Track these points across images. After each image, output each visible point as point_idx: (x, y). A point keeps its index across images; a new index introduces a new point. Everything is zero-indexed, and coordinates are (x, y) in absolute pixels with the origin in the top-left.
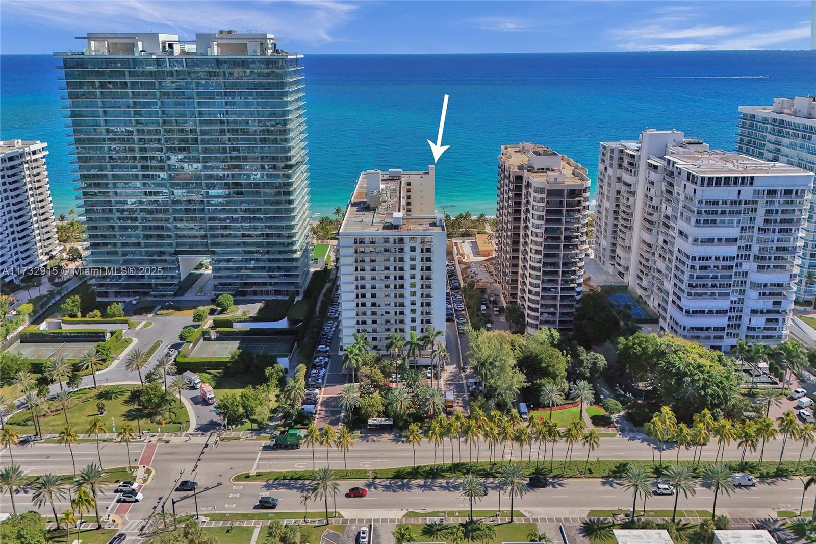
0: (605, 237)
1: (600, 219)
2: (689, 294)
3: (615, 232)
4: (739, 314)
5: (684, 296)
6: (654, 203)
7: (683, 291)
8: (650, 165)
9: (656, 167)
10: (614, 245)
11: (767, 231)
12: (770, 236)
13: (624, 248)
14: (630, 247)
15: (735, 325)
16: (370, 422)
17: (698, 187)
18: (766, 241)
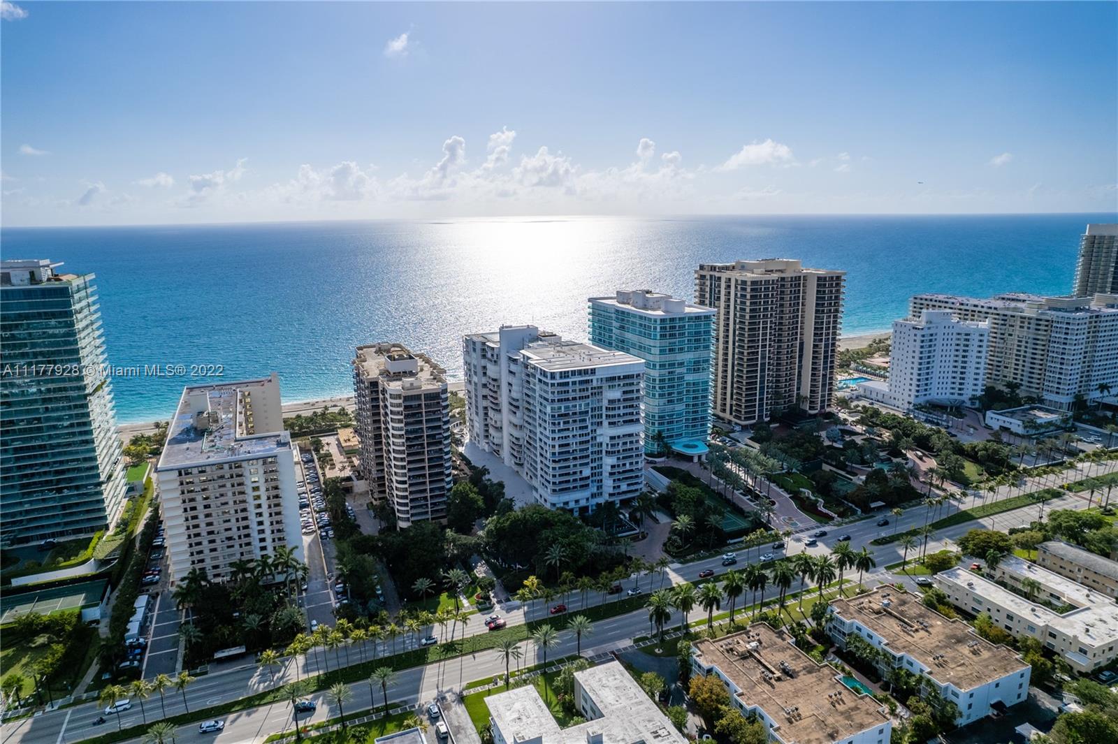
4: (600, 477)
8: (509, 358)
9: (515, 360)
11: (614, 409)
12: (616, 412)
13: (496, 428)
14: (501, 428)
15: (598, 487)
16: (218, 655)
17: (549, 381)
18: (614, 416)
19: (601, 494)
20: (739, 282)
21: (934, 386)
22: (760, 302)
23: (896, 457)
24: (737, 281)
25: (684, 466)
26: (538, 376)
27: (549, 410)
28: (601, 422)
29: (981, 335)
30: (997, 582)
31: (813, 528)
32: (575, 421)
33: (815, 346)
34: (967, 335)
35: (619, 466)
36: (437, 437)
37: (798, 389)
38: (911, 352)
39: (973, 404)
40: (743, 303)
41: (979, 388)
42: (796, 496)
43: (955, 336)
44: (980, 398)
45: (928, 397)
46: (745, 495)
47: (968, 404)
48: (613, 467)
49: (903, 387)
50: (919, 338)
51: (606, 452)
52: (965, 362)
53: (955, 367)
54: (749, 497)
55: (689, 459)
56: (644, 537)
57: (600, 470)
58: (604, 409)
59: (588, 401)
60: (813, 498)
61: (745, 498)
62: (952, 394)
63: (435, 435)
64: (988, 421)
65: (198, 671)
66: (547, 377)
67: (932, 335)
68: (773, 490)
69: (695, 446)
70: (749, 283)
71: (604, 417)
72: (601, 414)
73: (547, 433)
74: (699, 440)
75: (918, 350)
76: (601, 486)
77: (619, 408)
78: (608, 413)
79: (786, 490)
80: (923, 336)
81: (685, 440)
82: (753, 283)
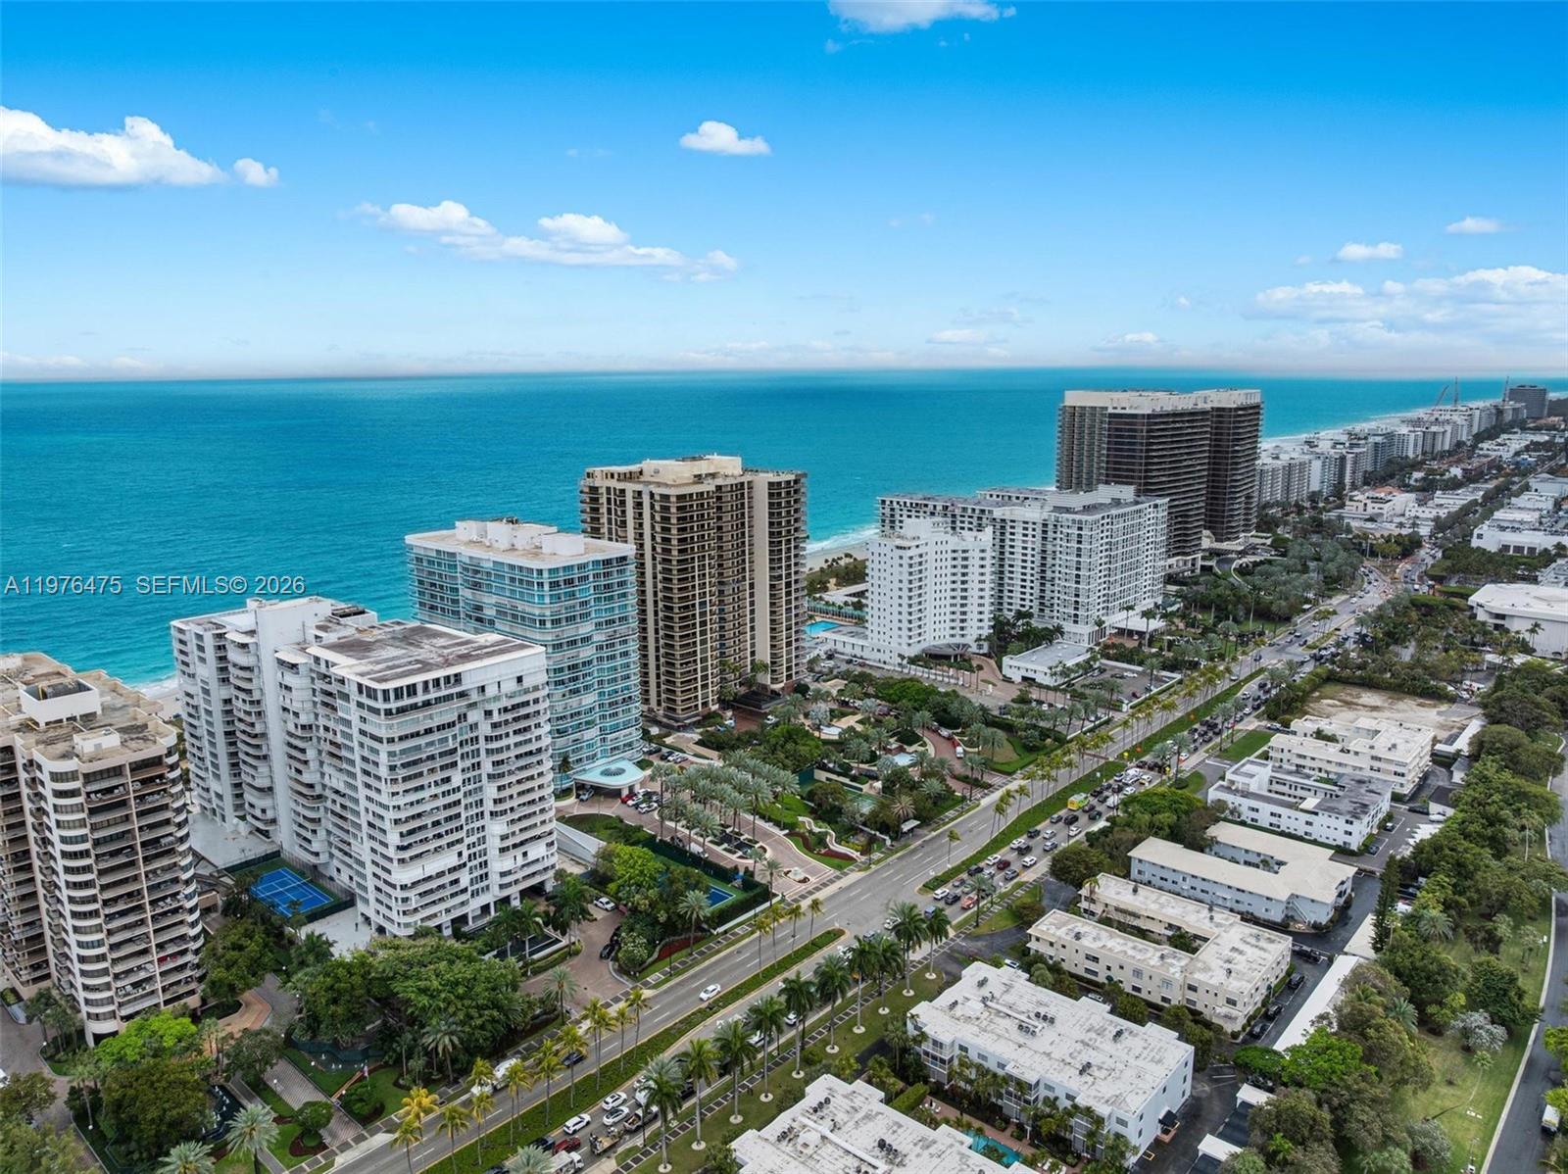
0: (217, 776)
1: (199, 748)
2: (402, 861)
3: (235, 765)
4: (484, 859)
5: (394, 866)
6: (304, 720)
7: (390, 860)
8: (281, 662)
9: (294, 666)
10: (238, 786)
11: (499, 738)
12: (503, 743)
13: (260, 790)
14: (270, 789)
15: (481, 876)
17: (381, 705)
18: (499, 750)
19: (488, 887)
20: (657, 498)
21: (929, 628)
22: (692, 528)
23: (910, 745)
24: (652, 495)
25: (610, 809)
26: (355, 696)
27: (383, 759)
29: (983, 551)
30: (1100, 921)
31: (832, 881)
32: (432, 771)
33: (772, 587)
34: (964, 551)
35: (513, 833)
36: (163, 841)
37: (753, 653)
38: (896, 582)
39: (980, 647)
40: (665, 530)
41: (986, 624)
42: (792, 830)
43: (950, 555)
44: (988, 638)
45: (924, 645)
46: (718, 844)
47: (974, 648)
48: (504, 838)
49: (889, 633)
50: (905, 562)
51: (492, 813)
52: (966, 590)
53: (954, 598)
54: (725, 845)
55: (614, 794)
56: (574, 955)
57: (482, 847)
58: (482, 740)
59: (456, 730)
60: (817, 830)
61: (719, 849)
62: (952, 636)
63: (157, 840)
64: (1006, 671)
66: (376, 699)
67: (921, 556)
68: (761, 828)
69: (620, 772)
70: (673, 499)
71: (483, 753)
73: (384, 799)
74: (623, 758)
75: (905, 577)
76: (487, 874)
77: (507, 735)
78: (490, 746)
79: (777, 824)
80: (911, 558)
81: (601, 763)
82: (680, 498)
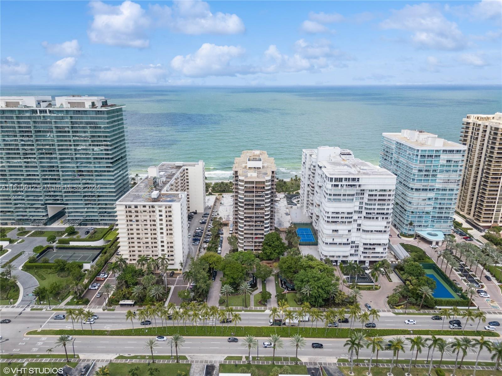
8: (318, 165)
9: (321, 167)
11: (371, 204)
12: (373, 207)
13: (311, 204)
15: (355, 250)
16: (121, 302)
17: (329, 182)
18: (370, 209)
19: (357, 255)
20: (493, 129)
24: (491, 127)
25: (423, 246)
28: (361, 212)
46: (462, 276)
54: (465, 278)
56: (376, 289)
58: (364, 204)
59: (354, 197)
61: (461, 278)
63: (259, 205)
65: (111, 308)
66: (328, 180)
69: (436, 235)
70: (500, 130)
71: (364, 208)
72: (362, 207)
74: (441, 231)
76: (358, 250)
77: (375, 204)
79: (497, 279)
81: (429, 230)
